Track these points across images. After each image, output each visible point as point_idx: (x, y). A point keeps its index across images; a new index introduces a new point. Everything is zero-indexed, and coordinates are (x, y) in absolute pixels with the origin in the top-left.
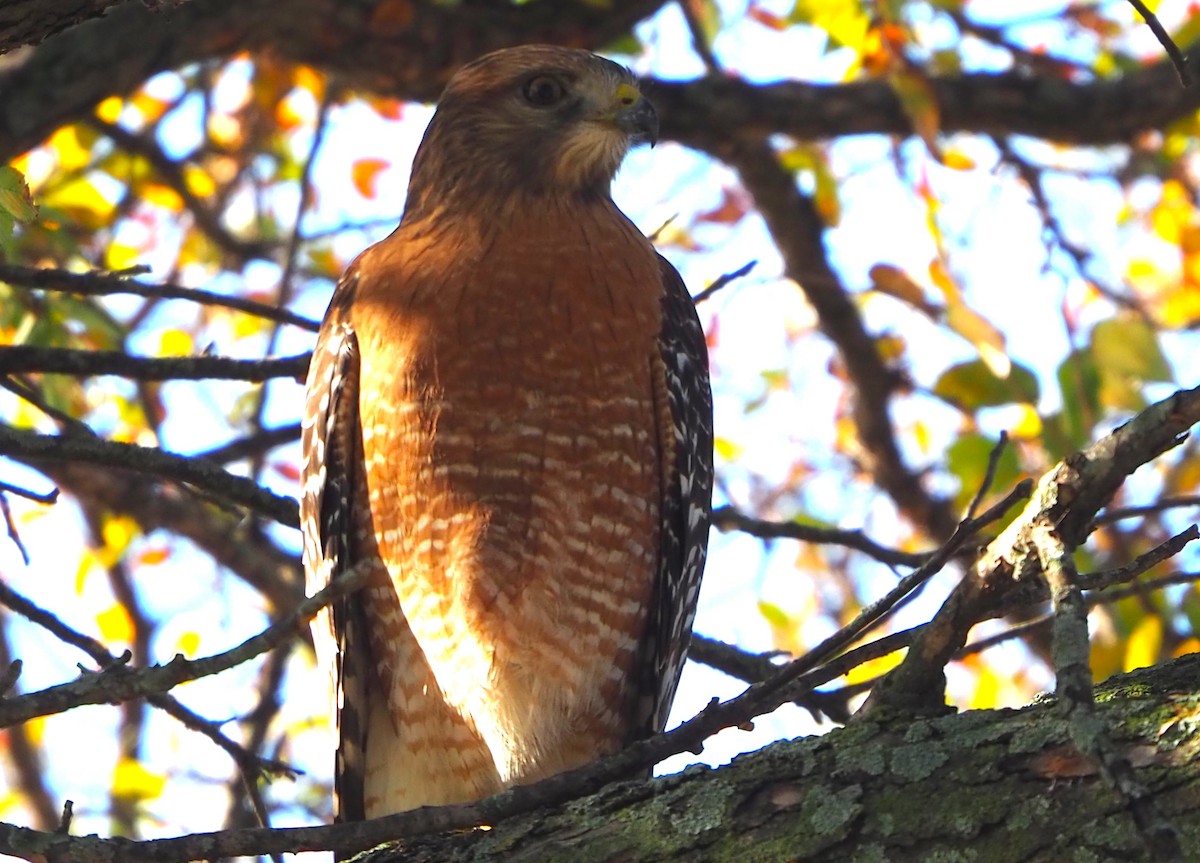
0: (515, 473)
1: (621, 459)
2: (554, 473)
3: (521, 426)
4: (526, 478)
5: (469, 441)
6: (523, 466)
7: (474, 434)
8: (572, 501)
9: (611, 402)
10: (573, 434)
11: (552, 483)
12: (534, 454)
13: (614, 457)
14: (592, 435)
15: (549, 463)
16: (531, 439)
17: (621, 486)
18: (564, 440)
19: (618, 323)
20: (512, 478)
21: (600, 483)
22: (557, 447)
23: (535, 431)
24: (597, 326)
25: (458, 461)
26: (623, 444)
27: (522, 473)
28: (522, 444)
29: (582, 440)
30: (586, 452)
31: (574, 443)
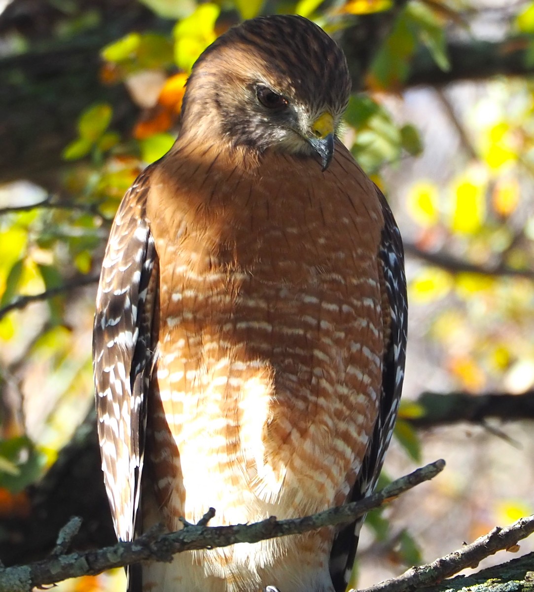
0: (301, 332)
1: (368, 325)
2: (327, 333)
3: (303, 295)
4: (309, 336)
5: (263, 305)
6: (306, 326)
7: (267, 299)
8: (339, 355)
9: (362, 280)
10: (340, 303)
11: (327, 341)
12: (313, 317)
13: (364, 323)
14: (351, 305)
15: (324, 324)
16: (311, 305)
17: (368, 346)
18: (333, 307)
19: (358, 220)
20: (298, 335)
21: (356, 342)
22: (329, 312)
23: (314, 300)
24: (346, 220)
25: (256, 319)
26: (368, 313)
27: (306, 332)
28: (304, 309)
29: (345, 308)
30: (348, 318)
31: (341, 310)
